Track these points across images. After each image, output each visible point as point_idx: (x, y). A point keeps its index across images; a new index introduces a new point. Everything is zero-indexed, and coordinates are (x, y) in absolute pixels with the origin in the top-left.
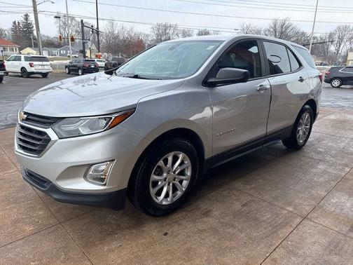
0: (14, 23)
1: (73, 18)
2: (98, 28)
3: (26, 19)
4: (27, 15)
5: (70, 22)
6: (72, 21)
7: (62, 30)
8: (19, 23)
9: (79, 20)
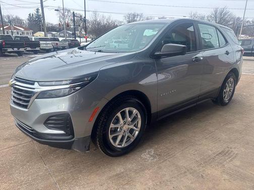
0: (30, 15)
1: (69, 11)
2: (85, 17)
3: (38, 12)
4: (38, 9)
5: (66, 13)
6: (68, 13)
7: (61, 19)
8: (32, 15)
9: (72, 12)
